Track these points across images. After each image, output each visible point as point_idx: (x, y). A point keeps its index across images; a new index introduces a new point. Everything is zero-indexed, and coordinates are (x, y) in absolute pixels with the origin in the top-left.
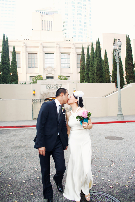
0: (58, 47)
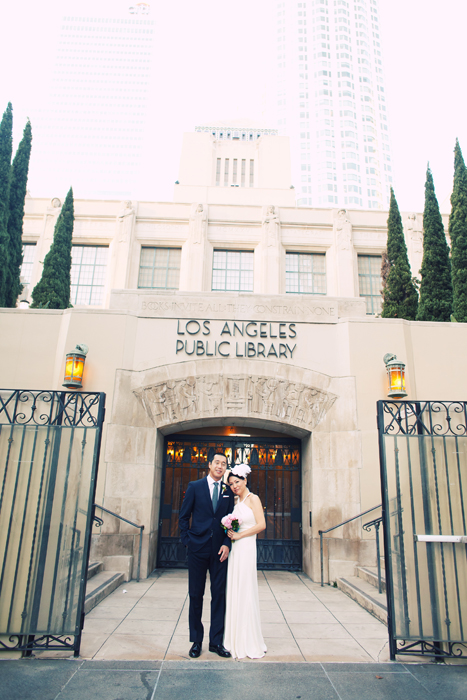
0: (272, 222)
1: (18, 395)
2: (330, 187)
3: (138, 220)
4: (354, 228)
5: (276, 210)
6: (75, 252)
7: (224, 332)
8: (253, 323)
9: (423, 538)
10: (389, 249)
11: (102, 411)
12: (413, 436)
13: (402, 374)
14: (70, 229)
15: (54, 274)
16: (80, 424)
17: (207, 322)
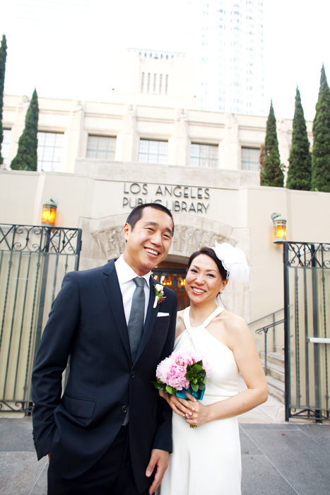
0: (182, 121)
1: (15, 229)
2: (220, 99)
3: (86, 115)
4: (240, 128)
5: (185, 112)
6: (40, 136)
7: (158, 193)
8: (179, 187)
9: (313, 340)
10: (266, 143)
11: (80, 243)
12: (309, 268)
13: (284, 227)
14: (36, 118)
15: (25, 151)
16: (63, 252)
17: (145, 185)
